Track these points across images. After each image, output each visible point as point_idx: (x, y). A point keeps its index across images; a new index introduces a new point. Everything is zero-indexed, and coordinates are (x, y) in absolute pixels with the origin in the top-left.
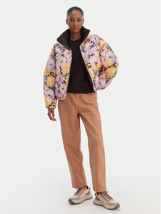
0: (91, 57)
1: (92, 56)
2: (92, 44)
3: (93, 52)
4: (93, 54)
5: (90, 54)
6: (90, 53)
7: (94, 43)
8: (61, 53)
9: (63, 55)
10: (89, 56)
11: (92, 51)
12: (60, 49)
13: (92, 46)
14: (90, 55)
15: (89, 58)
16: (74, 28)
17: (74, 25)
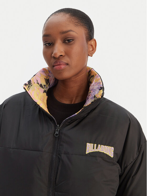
16: (54, 66)
17: (52, 56)
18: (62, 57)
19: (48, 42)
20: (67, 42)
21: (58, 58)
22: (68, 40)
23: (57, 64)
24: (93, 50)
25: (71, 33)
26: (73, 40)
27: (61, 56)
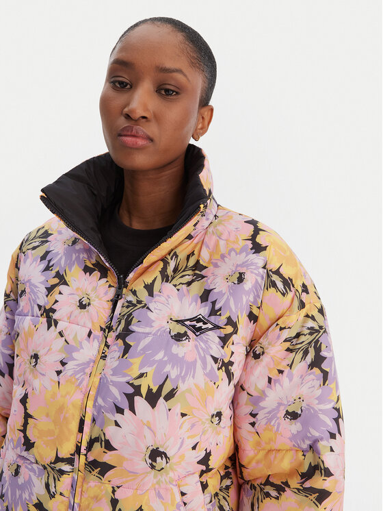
0: (140, 402)
1: (152, 398)
2: (204, 311)
3: (173, 375)
4: (165, 392)
5: (145, 385)
6: (150, 370)
7: (214, 312)
8: (43, 300)
9: (48, 314)
10: (130, 398)
11: (175, 360)
12: (43, 265)
13: (196, 327)
14: (137, 390)
15: (124, 404)
16: (120, 135)
17: (124, 113)
18: (144, 120)
19: (121, 79)
20: (163, 92)
21: (136, 121)
22: (167, 91)
23: (129, 133)
24: (202, 129)
25: (179, 76)
26: (177, 93)
27: (144, 117)
